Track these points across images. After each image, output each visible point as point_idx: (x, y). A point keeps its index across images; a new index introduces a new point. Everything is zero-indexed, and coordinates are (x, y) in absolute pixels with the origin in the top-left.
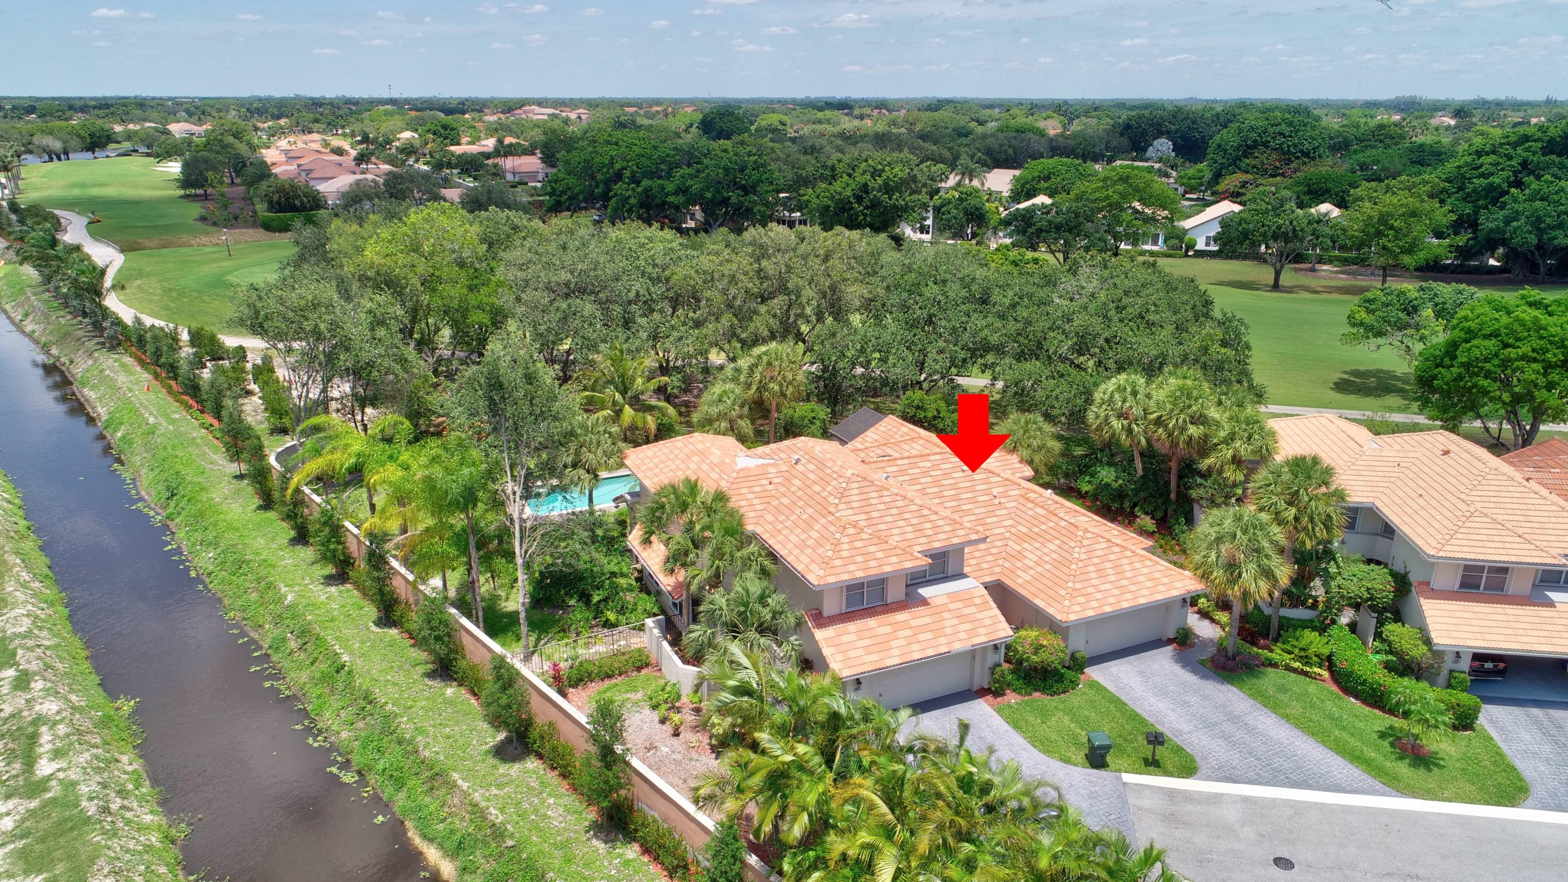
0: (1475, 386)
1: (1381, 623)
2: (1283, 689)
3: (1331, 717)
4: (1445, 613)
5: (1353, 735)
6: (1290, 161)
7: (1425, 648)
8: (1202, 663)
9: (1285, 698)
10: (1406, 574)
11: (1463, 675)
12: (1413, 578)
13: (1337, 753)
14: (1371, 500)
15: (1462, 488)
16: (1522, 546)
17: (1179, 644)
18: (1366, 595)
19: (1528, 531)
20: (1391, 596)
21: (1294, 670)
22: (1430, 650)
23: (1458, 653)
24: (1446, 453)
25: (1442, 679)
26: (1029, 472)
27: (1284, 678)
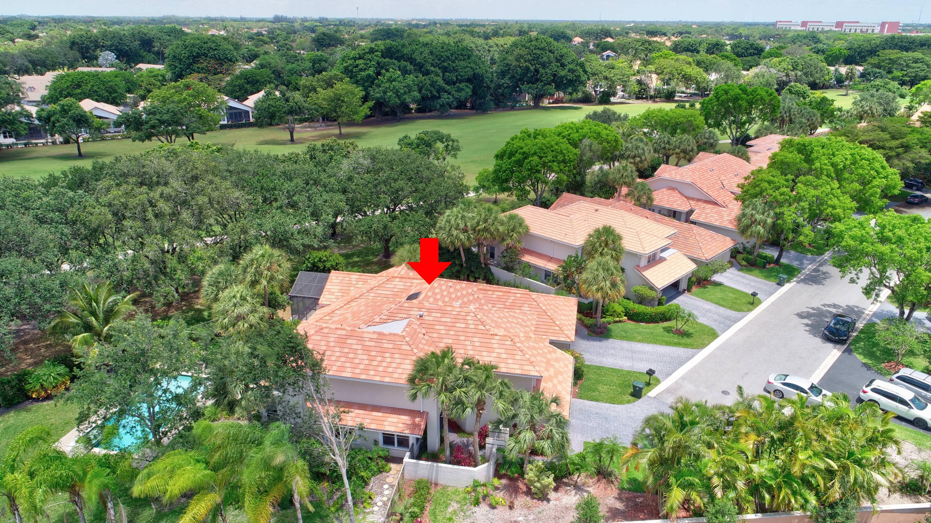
2: (625, 331)
3: (650, 334)
4: (651, 275)
5: (663, 336)
6: (222, 64)
8: (590, 335)
9: (630, 334)
13: (669, 346)
21: (617, 322)
24: (597, 210)
27: (618, 326)
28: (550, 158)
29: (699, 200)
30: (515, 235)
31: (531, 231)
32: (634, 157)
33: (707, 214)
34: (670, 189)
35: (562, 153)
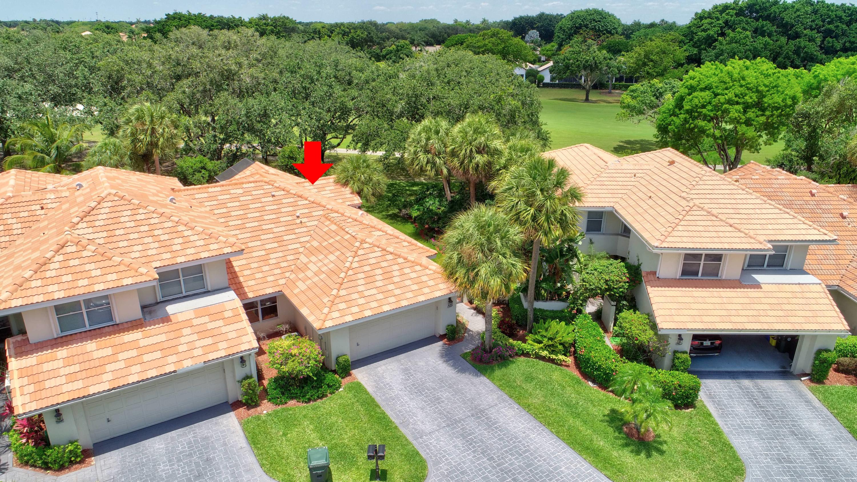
0: (696, 126)
1: (619, 310)
2: (529, 378)
3: (568, 405)
4: (669, 300)
5: (585, 422)
6: (599, 36)
7: (652, 332)
8: (464, 356)
9: (529, 387)
10: (639, 265)
11: (685, 355)
12: (645, 269)
13: (568, 444)
14: (612, 204)
15: (684, 188)
16: (733, 234)
17: (449, 340)
18: (604, 286)
19: (738, 221)
20: (626, 286)
21: (543, 358)
22: (656, 334)
23: (680, 335)
24: (672, 163)
25: (667, 361)
26: (358, 200)
27: (533, 366)
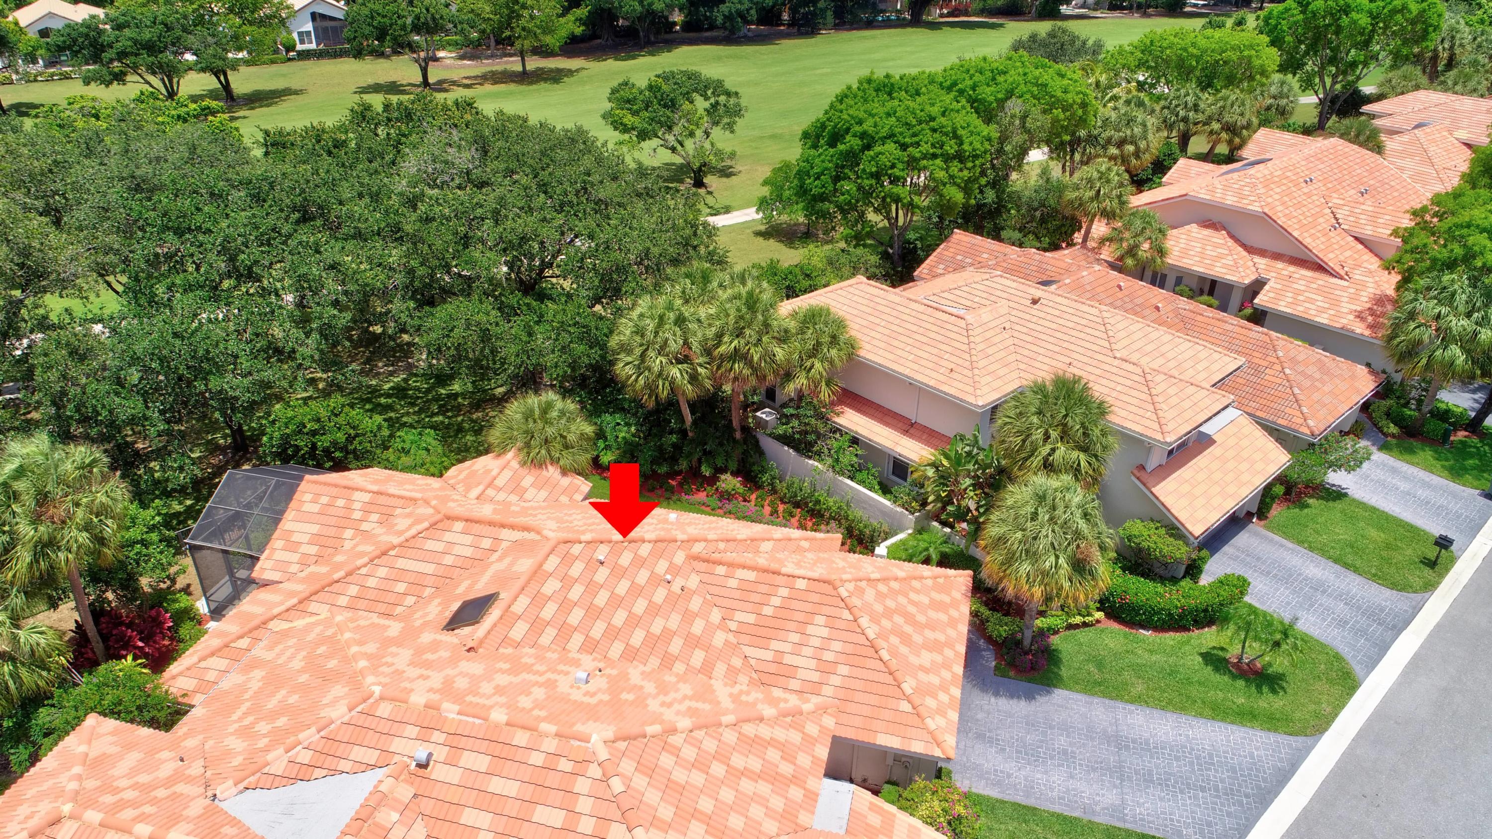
21: (1076, 627)
24: (1035, 302)
27: (1074, 640)
28: (925, 148)
29: (1277, 256)
30: (818, 365)
31: (862, 353)
32: (1120, 144)
33: (1298, 293)
34: (1206, 227)
35: (956, 136)
